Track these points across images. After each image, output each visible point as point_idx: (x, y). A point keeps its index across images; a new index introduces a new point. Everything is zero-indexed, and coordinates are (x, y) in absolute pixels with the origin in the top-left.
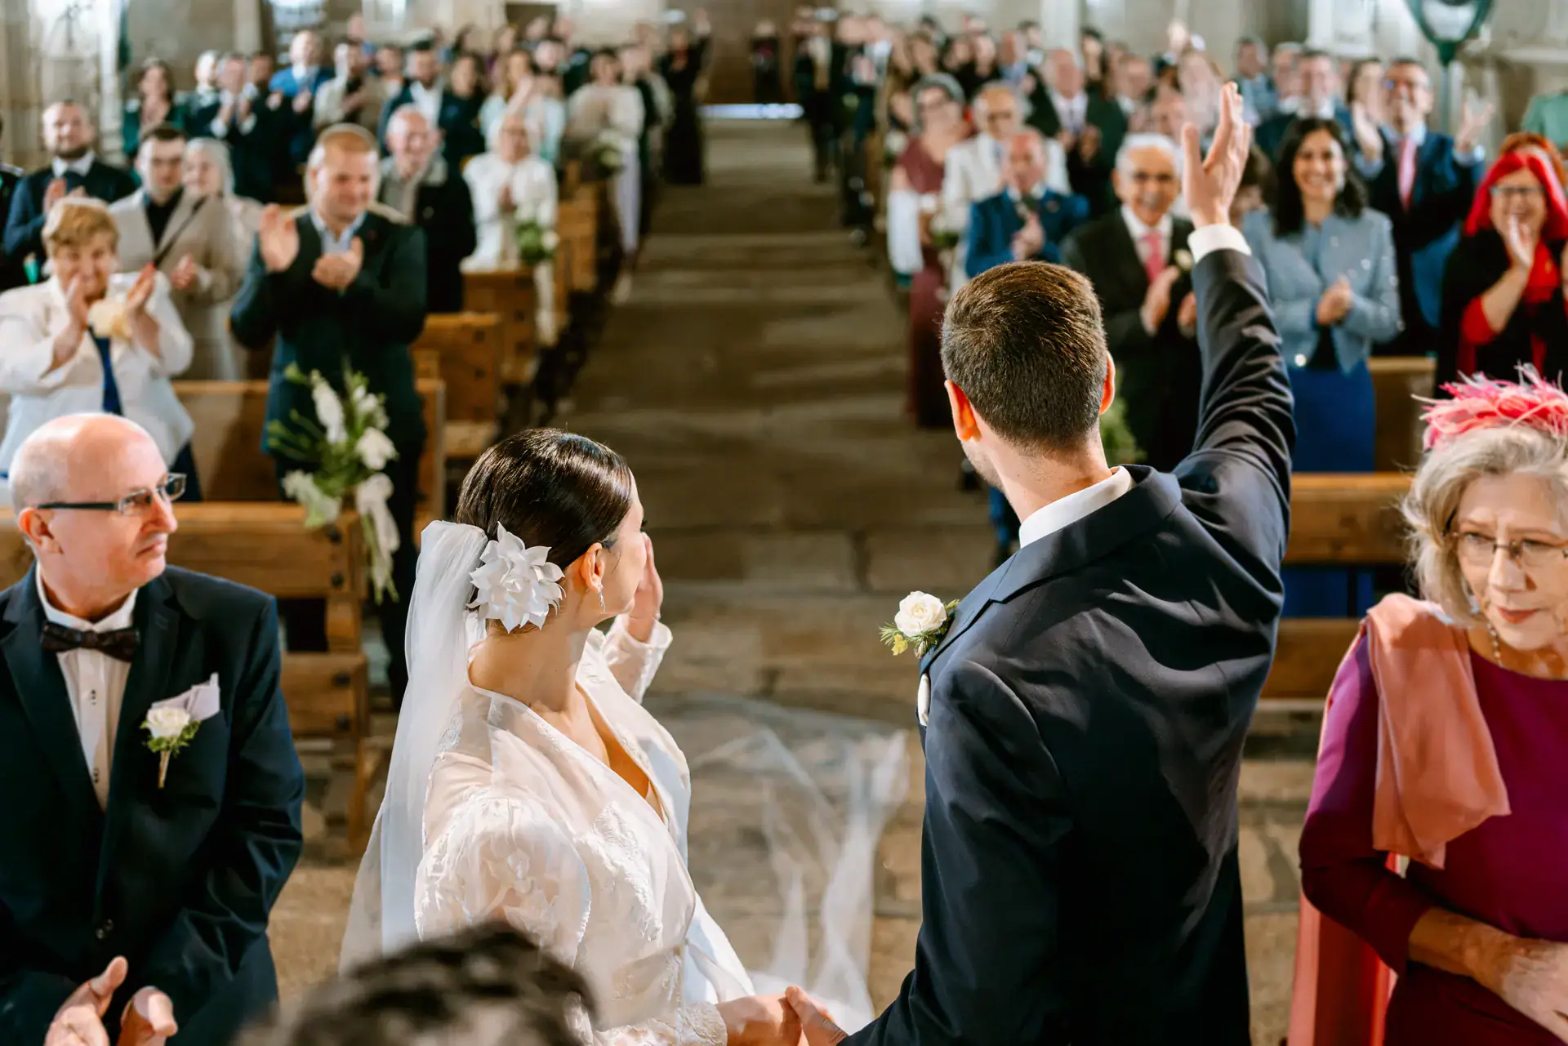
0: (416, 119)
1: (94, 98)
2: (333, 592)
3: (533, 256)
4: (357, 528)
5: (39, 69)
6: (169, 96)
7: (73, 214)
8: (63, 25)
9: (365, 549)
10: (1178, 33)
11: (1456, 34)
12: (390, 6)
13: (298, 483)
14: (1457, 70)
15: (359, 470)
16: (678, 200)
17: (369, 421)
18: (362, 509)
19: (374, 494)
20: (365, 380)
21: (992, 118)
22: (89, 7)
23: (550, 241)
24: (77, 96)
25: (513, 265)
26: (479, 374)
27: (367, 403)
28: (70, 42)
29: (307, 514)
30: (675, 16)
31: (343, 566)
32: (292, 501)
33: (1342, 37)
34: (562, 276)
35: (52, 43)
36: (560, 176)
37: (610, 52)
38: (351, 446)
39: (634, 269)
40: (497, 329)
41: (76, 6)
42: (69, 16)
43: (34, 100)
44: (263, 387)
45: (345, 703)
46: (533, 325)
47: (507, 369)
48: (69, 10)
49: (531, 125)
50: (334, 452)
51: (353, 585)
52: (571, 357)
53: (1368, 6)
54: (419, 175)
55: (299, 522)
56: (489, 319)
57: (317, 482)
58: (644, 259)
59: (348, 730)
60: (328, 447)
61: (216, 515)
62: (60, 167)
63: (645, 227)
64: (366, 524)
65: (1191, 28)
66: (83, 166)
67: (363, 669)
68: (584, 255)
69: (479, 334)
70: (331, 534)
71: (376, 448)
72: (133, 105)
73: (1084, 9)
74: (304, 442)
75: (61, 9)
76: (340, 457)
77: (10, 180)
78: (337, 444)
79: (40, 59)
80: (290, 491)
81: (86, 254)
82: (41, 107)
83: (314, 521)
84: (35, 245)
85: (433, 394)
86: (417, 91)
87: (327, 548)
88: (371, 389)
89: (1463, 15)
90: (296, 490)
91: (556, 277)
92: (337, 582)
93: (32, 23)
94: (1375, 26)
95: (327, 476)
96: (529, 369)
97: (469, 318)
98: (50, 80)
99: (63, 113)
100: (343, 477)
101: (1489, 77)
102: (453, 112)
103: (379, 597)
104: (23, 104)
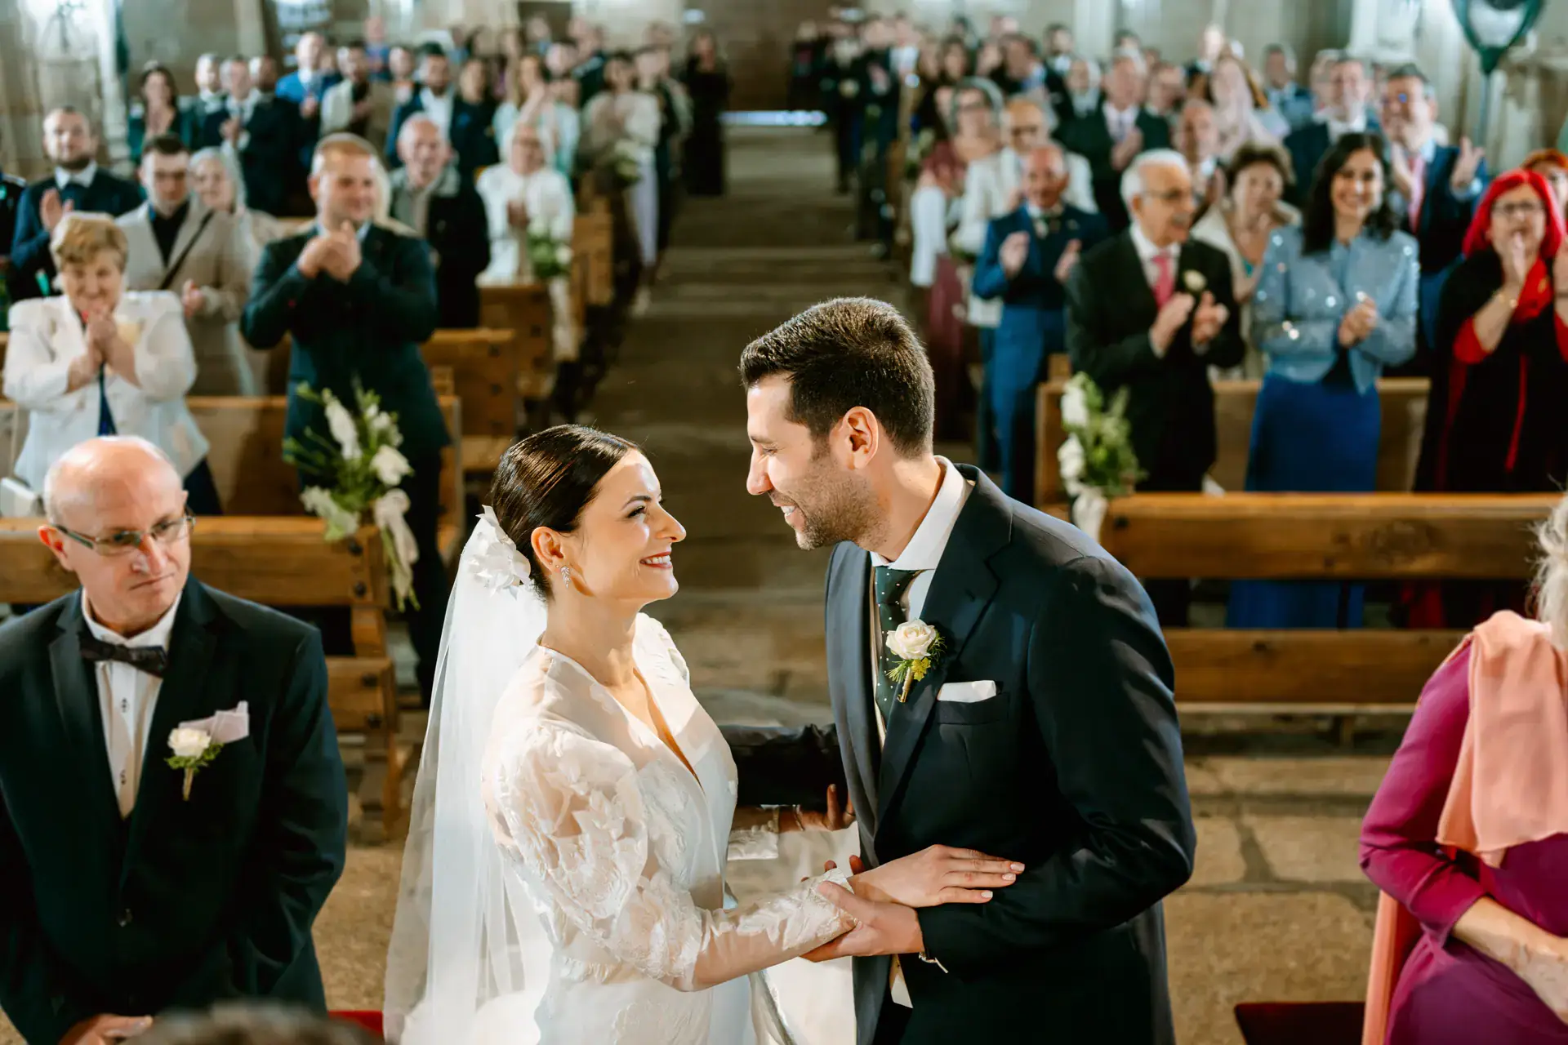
0: (428, 127)
1: (95, 104)
2: (357, 600)
3: (547, 271)
4: (376, 541)
5: (35, 73)
6: (172, 102)
7: (77, 230)
8: (57, 23)
9: (385, 561)
10: (1214, 39)
11: (1501, 40)
12: (398, 6)
13: (315, 497)
14: (1499, 79)
15: (376, 486)
16: (697, 211)
17: (383, 439)
18: (381, 524)
19: (391, 508)
20: (377, 398)
21: (1017, 132)
22: (82, 6)
23: (564, 255)
24: (78, 102)
25: (528, 280)
26: (496, 389)
27: (381, 421)
28: (65, 44)
29: (327, 529)
30: (695, 16)
31: (364, 577)
32: (313, 514)
33: (1384, 43)
34: (579, 290)
35: (47, 45)
36: (575, 185)
37: (626, 56)
38: (366, 462)
39: (652, 282)
40: (513, 345)
41: (68, 5)
42: (61, 15)
43: (34, 105)
44: (281, 402)
45: (375, 702)
46: (550, 341)
47: (523, 383)
48: (61, 8)
49: (545, 135)
50: (349, 469)
51: (375, 596)
52: (590, 371)
53: (1413, 7)
54: (431, 187)
55: (320, 535)
56: (504, 335)
57: (334, 498)
58: (662, 274)
59: (378, 727)
60: (343, 464)
61: (238, 528)
62: (63, 178)
63: (663, 240)
64: (385, 537)
65: (1229, 32)
66: (86, 177)
67: (391, 670)
68: (600, 269)
69: (495, 350)
70: (351, 546)
71: (391, 464)
72: (137, 111)
73: (1119, 11)
74: (320, 459)
75: (54, 9)
76: (354, 474)
77: (14, 190)
78: (352, 460)
79: (35, 62)
80: (309, 506)
81: (91, 271)
82: (42, 113)
83: (334, 534)
84: (43, 259)
85: (450, 409)
86: (427, 97)
87: (350, 560)
88: (383, 408)
89: (1512, 19)
90: (314, 506)
91: (572, 291)
92: (361, 592)
93: (23, 22)
94: (1418, 32)
95: (344, 491)
96: (547, 385)
97: (484, 334)
98: (48, 85)
99: (63, 120)
100: (361, 493)
101: (1532, 86)
102: (464, 120)
103: (402, 606)
104: (23, 110)
